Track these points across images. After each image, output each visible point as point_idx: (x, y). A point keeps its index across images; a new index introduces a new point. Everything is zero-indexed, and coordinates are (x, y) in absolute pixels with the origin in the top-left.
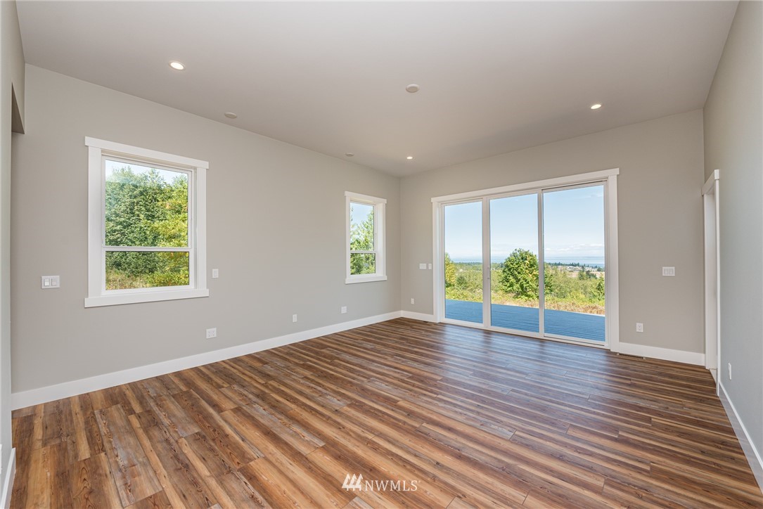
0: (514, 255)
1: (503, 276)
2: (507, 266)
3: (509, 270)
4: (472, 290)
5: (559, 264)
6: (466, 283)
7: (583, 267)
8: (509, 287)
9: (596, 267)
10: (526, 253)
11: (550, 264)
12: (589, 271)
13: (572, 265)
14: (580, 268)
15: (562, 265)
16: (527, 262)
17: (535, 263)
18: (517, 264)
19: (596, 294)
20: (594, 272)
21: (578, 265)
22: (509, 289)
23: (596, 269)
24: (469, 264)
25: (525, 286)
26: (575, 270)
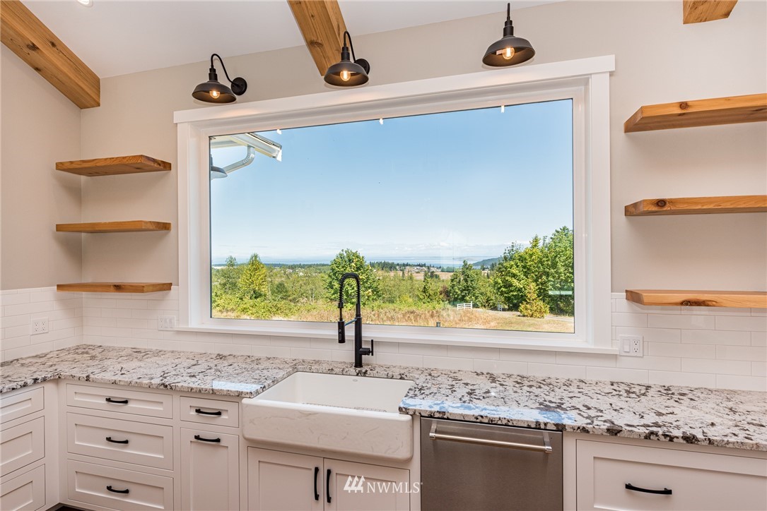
0: (341, 256)
1: (328, 281)
2: (333, 270)
3: (335, 274)
4: (294, 299)
5: (407, 265)
6: (286, 291)
7: (429, 268)
8: (334, 294)
9: (440, 267)
10: (354, 255)
11: (398, 264)
12: (433, 272)
13: (419, 265)
14: (426, 269)
15: (410, 265)
16: (353, 264)
17: (361, 266)
18: (343, 267)
19: (422, 297)
20: (438, 272)
21: (424, 265)
22: (334, 296)
23: (440, 270)
24: (310, 266)
25: (350, 292)
26: (422, 271)
